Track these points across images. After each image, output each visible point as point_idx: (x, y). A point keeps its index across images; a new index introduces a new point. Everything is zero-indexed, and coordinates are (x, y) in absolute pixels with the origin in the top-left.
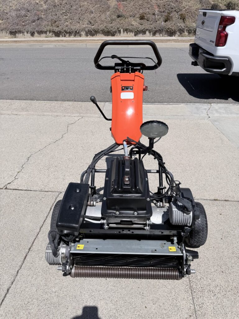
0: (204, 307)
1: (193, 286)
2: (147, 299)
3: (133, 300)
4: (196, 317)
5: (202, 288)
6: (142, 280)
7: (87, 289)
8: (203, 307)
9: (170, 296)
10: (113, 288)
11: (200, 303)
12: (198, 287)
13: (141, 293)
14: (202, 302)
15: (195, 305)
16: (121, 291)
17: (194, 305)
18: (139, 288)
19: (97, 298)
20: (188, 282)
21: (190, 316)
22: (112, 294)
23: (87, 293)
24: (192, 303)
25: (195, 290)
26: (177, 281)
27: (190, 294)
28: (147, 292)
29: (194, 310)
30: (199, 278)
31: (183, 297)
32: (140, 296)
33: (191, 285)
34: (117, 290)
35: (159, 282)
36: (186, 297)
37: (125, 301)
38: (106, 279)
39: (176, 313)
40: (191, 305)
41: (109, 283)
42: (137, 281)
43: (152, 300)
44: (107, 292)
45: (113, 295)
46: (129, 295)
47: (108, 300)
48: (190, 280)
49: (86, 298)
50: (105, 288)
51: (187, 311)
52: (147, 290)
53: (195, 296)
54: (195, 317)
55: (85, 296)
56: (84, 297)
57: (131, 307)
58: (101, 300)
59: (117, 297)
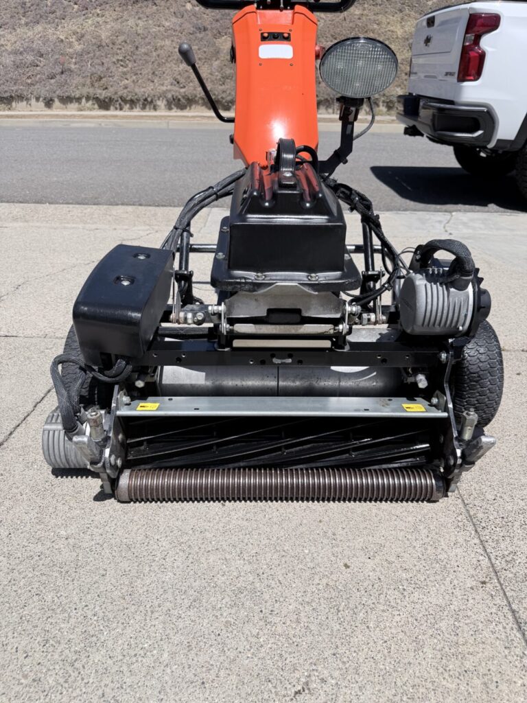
0: (519, 560)
1: (478, 515)
2: (348, 547)
3: (307, 551)
4: (501, 585)
5: (503, 518)
6: (329, 504)
7: (167, 529)
8: (517, 562)
9: (416, 540)
10: (245, 523)
11: (506, 553)
12: (491, 517)
13: (330, 534)
14: (510, 549)
15: (493, 557)
16: (268, 530)
17: (490, 559)
18: (320, 521)
19: (197, 548)
20: (461, 506)
21: (484, 583)
22: (241, 537)
23: (166, 536)
24: (482, 552)
25: (484, 525)
26: (429, 504)
27: (473, 532)
28: (345, 531)
29: (491, 569)
30: (490, 497)
31: (453, 539)
32: (326, 541)
33: (472, 513)
34: (258, 528)
35: (379, 509)
36: (461, 540)
37: (284, 553)
38: (224, 505)
39: (438, 578)
40: (481, 558)
41: (233, 513)
42: (314, 508)
43: (362, 549)
44: (226, 534)
45: (246, 541)
46: (294, 539)
47: (231, 553)
48: (466, 502)
49: (162, 549)
50: (222, 525)
51: (472, 572)
52: (344, 526)
53: (487, 537)
54: (498, 585)
55: (160, 544)
56: (156, 547)
57: (300, 566)
58: (209, 551)
59: (259, 545)
